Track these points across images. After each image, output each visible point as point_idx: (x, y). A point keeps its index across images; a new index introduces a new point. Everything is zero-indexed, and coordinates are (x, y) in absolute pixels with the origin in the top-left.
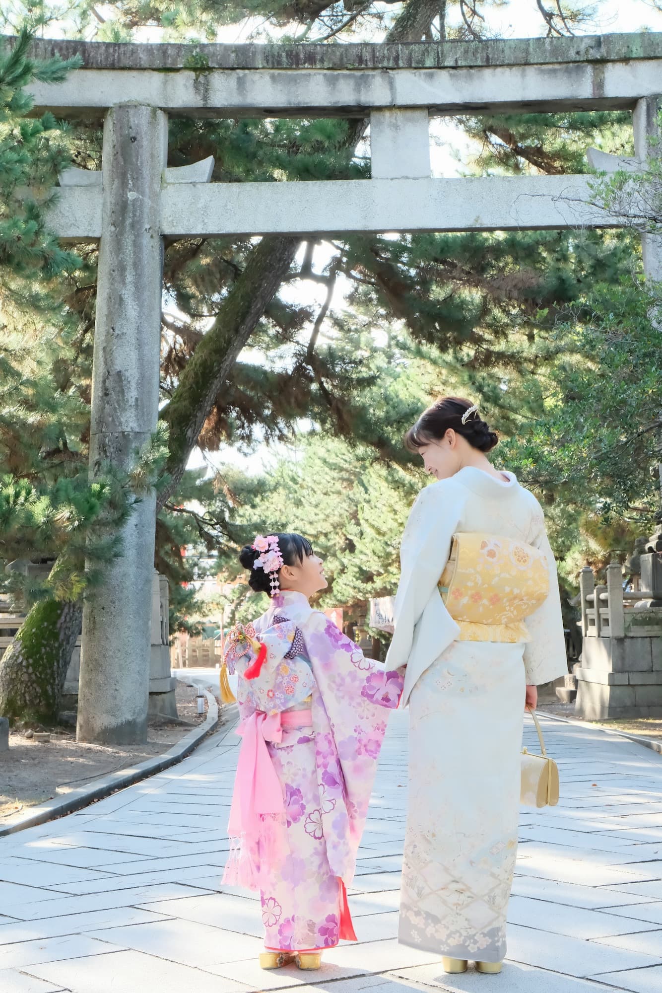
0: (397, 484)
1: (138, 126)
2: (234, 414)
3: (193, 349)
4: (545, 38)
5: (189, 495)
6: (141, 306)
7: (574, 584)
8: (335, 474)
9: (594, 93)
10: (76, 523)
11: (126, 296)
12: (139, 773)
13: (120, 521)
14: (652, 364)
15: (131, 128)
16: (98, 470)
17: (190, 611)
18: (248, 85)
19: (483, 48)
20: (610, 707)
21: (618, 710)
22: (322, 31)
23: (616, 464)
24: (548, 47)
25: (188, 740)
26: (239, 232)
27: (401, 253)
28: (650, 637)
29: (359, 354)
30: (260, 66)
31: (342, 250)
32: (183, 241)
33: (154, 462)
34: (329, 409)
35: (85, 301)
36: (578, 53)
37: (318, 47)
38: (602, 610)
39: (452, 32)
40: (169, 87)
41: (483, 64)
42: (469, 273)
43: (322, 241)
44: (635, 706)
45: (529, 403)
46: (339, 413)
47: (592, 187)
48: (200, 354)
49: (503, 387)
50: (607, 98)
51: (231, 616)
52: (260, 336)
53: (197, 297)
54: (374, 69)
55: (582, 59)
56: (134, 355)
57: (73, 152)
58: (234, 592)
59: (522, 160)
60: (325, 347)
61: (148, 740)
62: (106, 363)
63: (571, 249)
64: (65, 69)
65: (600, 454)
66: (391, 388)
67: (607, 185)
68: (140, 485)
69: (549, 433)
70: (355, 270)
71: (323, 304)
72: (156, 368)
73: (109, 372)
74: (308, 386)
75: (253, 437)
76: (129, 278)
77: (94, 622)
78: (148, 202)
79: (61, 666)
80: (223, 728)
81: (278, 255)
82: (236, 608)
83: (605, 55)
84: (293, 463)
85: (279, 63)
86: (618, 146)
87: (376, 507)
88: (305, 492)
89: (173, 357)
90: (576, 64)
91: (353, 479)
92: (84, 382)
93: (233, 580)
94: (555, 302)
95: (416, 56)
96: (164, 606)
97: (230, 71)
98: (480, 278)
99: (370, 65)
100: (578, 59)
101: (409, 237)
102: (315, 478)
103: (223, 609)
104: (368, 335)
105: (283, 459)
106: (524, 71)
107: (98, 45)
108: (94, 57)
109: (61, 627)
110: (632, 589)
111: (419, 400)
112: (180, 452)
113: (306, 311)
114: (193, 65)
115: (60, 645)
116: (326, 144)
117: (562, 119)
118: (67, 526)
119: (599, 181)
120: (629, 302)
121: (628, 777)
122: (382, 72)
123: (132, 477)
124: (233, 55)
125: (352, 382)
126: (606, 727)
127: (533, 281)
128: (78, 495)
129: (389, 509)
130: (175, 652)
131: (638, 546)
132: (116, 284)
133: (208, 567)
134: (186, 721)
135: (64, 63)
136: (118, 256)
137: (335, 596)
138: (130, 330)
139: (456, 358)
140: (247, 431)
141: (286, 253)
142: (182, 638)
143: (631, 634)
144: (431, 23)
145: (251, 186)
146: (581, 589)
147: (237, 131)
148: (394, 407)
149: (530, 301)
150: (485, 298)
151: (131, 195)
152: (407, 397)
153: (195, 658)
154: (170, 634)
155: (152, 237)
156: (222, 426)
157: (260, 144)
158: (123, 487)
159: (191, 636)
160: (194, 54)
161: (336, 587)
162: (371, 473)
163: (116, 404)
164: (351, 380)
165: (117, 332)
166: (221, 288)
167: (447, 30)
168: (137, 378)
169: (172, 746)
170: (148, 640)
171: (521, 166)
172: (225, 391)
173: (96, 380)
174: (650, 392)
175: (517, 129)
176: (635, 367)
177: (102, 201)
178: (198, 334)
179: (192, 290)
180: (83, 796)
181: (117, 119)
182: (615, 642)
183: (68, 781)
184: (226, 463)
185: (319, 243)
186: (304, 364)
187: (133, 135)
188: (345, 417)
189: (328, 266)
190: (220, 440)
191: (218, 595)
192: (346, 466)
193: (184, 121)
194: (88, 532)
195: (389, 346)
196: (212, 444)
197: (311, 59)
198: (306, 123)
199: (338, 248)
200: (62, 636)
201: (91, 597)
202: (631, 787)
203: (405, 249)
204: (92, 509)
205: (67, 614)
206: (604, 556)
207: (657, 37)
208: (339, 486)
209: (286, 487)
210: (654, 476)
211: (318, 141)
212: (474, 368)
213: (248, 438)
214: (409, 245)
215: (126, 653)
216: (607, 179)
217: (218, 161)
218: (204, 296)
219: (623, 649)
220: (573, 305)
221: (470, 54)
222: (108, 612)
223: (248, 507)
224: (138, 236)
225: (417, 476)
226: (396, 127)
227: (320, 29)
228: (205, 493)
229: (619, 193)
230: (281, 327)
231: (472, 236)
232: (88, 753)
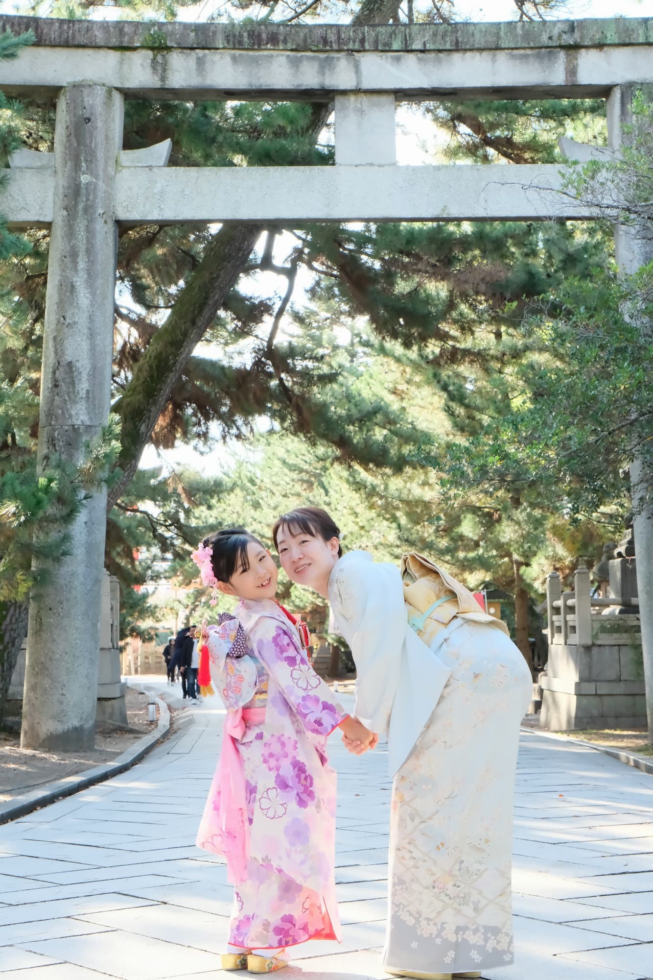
0: (358, 486)
1: (92, 107)
2: (189, 411)
3: (148, 343)
4: (516, 22)
5: (142, 494)
6: (93, 294)
7: (541, 591)
8: (295, 475)
9: (567, 80)
10: (23, 518)
11: (78, 284)
12: (85, 781)
13: (69, 518)
14: (625, 359)
15: (85, 108)
16: (47, 465)
17: (142, 616)
18: (208, 66)
19: (452, 32)
20: (577, 717)
21: (585, 720)
22: (285, 14)
23: (585, 463)
24: (519, 31)
25: (137, 747)
26: (196, 218)
27: (365, 244)
28: (619, 645)
29: (321, 351)
30: (221, 46)
31: (304, 240)
32: (138, 229)
33: (104, 457)
34: (288, 406)
35: (35, 289)
36: (550, 38)
37: (282, 27)
38: (570, 617)
39: (420, 16)
40: (125, 67)
41: (452, 48)
42: (436, 265)
43: (284, 231)
44: (603, 716)
45: (496, 402)
46: (299, 410)
47: (563, 176)
48: (155, 346)
49: (469, 386)
50: (580, 85)
51: (185, 621)
52: (218, 331)
53: (153, 288)
54: (339, 51)
55: (554, 44)
56: (85, 345)
57: (23, 133)
58: (188, 597)
59: (491, 151)
60: (286, 344)
61: (96, 747)
62: (56, 353)
63: (541, 244)
64: (16, 45)
65: (569, 451)
66: (354, 387)
67: (579, 174)
68: (90, 480)
69: (516, 429)
70: (317, 261)
71: (283, 296)
72: (109, 359)
73: (59, 363)
74: (267, 382)
75: (210, 435)
76: (82, 265)
77: (41, 624)
78: (101, 185)
79: (5, 670)
80: (174, 736)
81: (237, 244)
82: (191, 613)
83: (579, 40)
84: (251, 464)
85: (240, 43)
86: (591, 137)
87: (336, 509)
88: (264, 494)
89: (127, 350)
90: (548, 50)
91: (314, 480)
92: (34, 375)
93: (187, 585)
94: (524, 295)
95: (383, 38)
96: (114, 609)
97: (189, 51)
98: (447, 271)
99: (335, 47)
100: (550, 45)
101: (373, 227)
102: (274, 479)
103: (177, 614)
104: (330, 333)
105: (241, 460)
106: (494, 56)
107: (50, 22)
108: (48, 34)
109: (6, 630)
110: (600, 596)
111: (382, 400)
112: (133, 448)
113: (266, 304)
114: (150, 44)
115: (5, 648)
116: (289, 130)
117: (533, 107)
118: (13, 522)
119: (571, 170)
120: (601, 295)
121: (596, 788)
122: (347, 54)
123: (81, 471)
124: (193, 34)
125: (313, 378)
126: (572, 738)
127: (502, 274)
128: (25, 489)
129: (350, 512)
130: (127, 659)
131: (606, 552)
132: (68, 271)
133: (162, 570)
134: (136, 728)
135: (15, 40)
136: (70, 242)
137: (293, 602)
138: (82, 319)
139: (421, 356)
140: (203, 428)
141: (246, 243)
142: (133, 644)
143: (599, 642)
144: (399, 7)
145: (210, 171)
146: (548, 595)
147: (196, 115)
148: (356, 405)
149: (498, 295)
150: (451, 292)
151: (84, 179)
152: (370, 396)
153: (147, 665)
154: (122, 639)
155: (106, 222)
156: (178, 423)
157: (219, 129)
158: (72, 482)
159: (144, 642)
160: (152, 32)
161: (294, 592)
162: (332, 475)
163: (66, 396)
164: (312, 377)
165: (68, 321)
166: (179, 279)
167: (415, 14)
168: (88, 369)
169: (121, 753)
170: (96, 642)
171: (490, 158)
172: (181, 387)
173: (45, 371)
174: (622, 387)
175: (486, 118)
176: (606, 362)
177: (53, 184)
178: (153, 327)
179: (148, 281)
180: (25, 803)
181: (70, 98)
182: (582, 650)
183: (9, 788)
184: (182, 463)
185: (280, 233)
186: (263, 359)
187: (87, 116)
188: (306, 414)
189: (289, 257)
190: (175, 438)
191: (171, 600)
192: (306, 467)
193: (141, 102)
194: (35, 528)
195: (352, 344)
196: (166, 441)
197: (274, 39)
198: (267, 107)
199: (299, 238)
200: (7, 638)
201: (38, 598)
202: (598, 798)
203: (369, 240)
204: (39, 503)
205: (13, 615)
206: (571, 562)
207: (632, 23)
208: (298, 488)
209: (243, 488)
210: (624, 479)
211: (279, 126)
212: (439, 365)
213: (204, 436)
214: (374, 236)
215: (74, 656)
216: (579, 168)
217: (176, 144)
218: (160, 288)
219: (590, 657)
220: (543, 298)
221: (439, 38)
222: (54, 614)
223: (203, 508)
224: (91, 221)
225: (380, 477)
226: (361, 112)
227: (283, 12)
228: (159, 493)
229: (591, 183)
230: (239, 320)
231: (439, 227)
232: (32, 760)
